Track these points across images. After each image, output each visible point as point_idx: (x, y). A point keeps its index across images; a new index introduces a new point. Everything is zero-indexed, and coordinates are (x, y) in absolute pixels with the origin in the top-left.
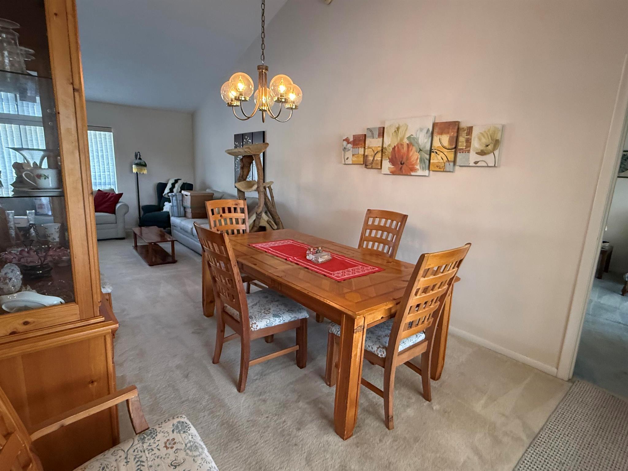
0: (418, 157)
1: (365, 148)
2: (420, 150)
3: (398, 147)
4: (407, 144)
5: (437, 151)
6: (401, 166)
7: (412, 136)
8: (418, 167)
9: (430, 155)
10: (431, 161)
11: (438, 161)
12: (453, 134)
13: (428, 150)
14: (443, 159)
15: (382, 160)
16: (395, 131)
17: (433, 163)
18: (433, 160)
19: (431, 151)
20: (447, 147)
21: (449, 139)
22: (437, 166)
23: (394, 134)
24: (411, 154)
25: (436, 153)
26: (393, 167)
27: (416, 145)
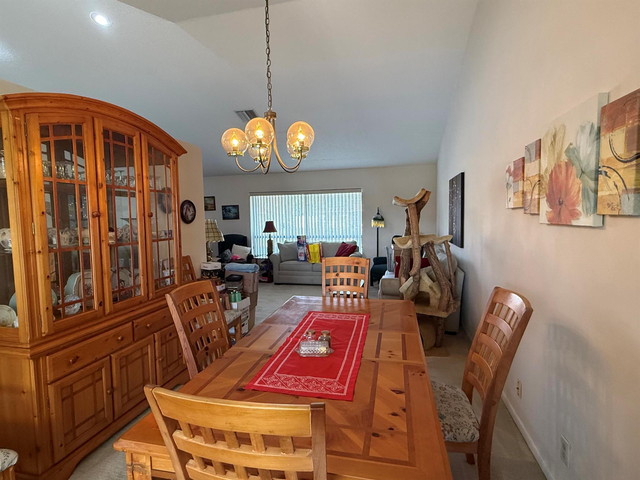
0: (580, 187)
1: (523, 180)
2: (583, 172)
3: (555, 173)
4: (566, 163)
5: (607, 170)
6: (559, 207)
7: (571, 147)
8: (580, 208)
9: (597, 180)
10: (600, 194)
11: (608, 193)
12: (633, 123)
13: (592, 170)
14: (616, 186)
15: (539, 199)
16: (552, 142)
17: (602, 197)
18: (602, 190)
19: (598, 172)
20: (624, 157)
21: (626, 137)
22: (609, 205)
23: (550, 148)
24: (571, 181)
25: (606, 173)
26: (551, 210)
27: (577, 163)
